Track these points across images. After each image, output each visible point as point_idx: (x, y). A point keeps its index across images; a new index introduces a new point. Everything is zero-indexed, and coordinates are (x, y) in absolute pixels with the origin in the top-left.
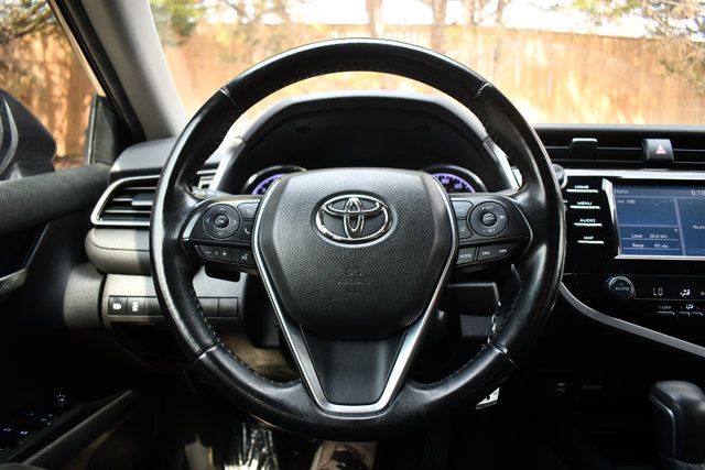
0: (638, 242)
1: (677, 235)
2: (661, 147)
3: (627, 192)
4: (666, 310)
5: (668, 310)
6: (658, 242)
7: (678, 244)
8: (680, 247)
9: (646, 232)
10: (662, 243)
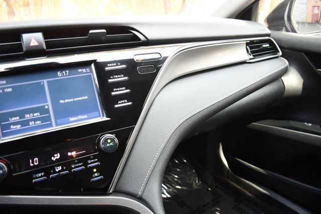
0: (15, 124)
1: (47, 111)
2: (34, 40)
3: (4, 82)
4: (40, 177)
5: (41, 176)
6: (31, 120)
7: (49, 118)
8: (51, 121)
9: (21, 114)
10: (35, 120)
